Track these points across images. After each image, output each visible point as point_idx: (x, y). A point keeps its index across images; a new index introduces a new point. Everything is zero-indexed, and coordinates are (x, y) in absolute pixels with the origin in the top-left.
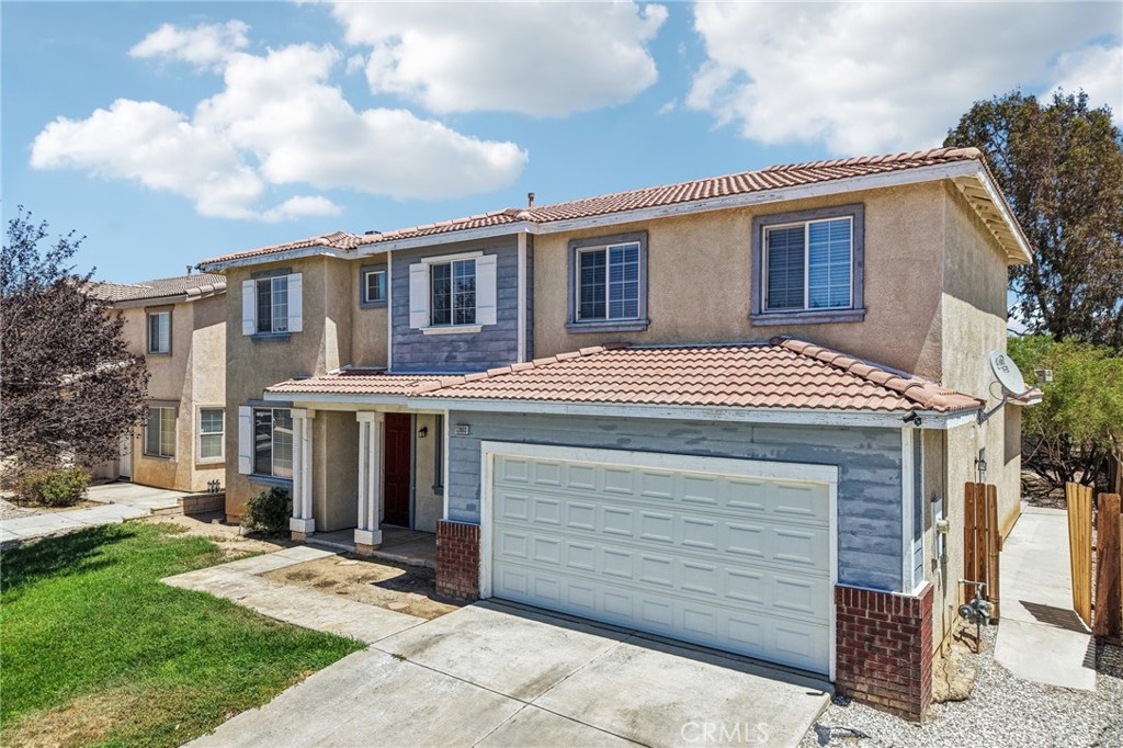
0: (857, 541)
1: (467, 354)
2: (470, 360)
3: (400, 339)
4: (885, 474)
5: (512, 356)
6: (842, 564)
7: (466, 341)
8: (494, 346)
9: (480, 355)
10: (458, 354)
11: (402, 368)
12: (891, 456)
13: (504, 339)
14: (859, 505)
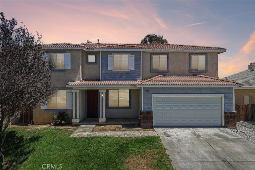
0: (227, 105)
1: (126, 76)
2: (127, 77)
3: (104, 72)
4: (231, 94)
5: (139, 77)
6: (225, 109)
7: (126, 73)
8: (134, 74)
9: (129, 76)
10: (123, 76)
11: (105, 79)
12: (232, 92)
13: (137, 73)
14: (227, 99)
